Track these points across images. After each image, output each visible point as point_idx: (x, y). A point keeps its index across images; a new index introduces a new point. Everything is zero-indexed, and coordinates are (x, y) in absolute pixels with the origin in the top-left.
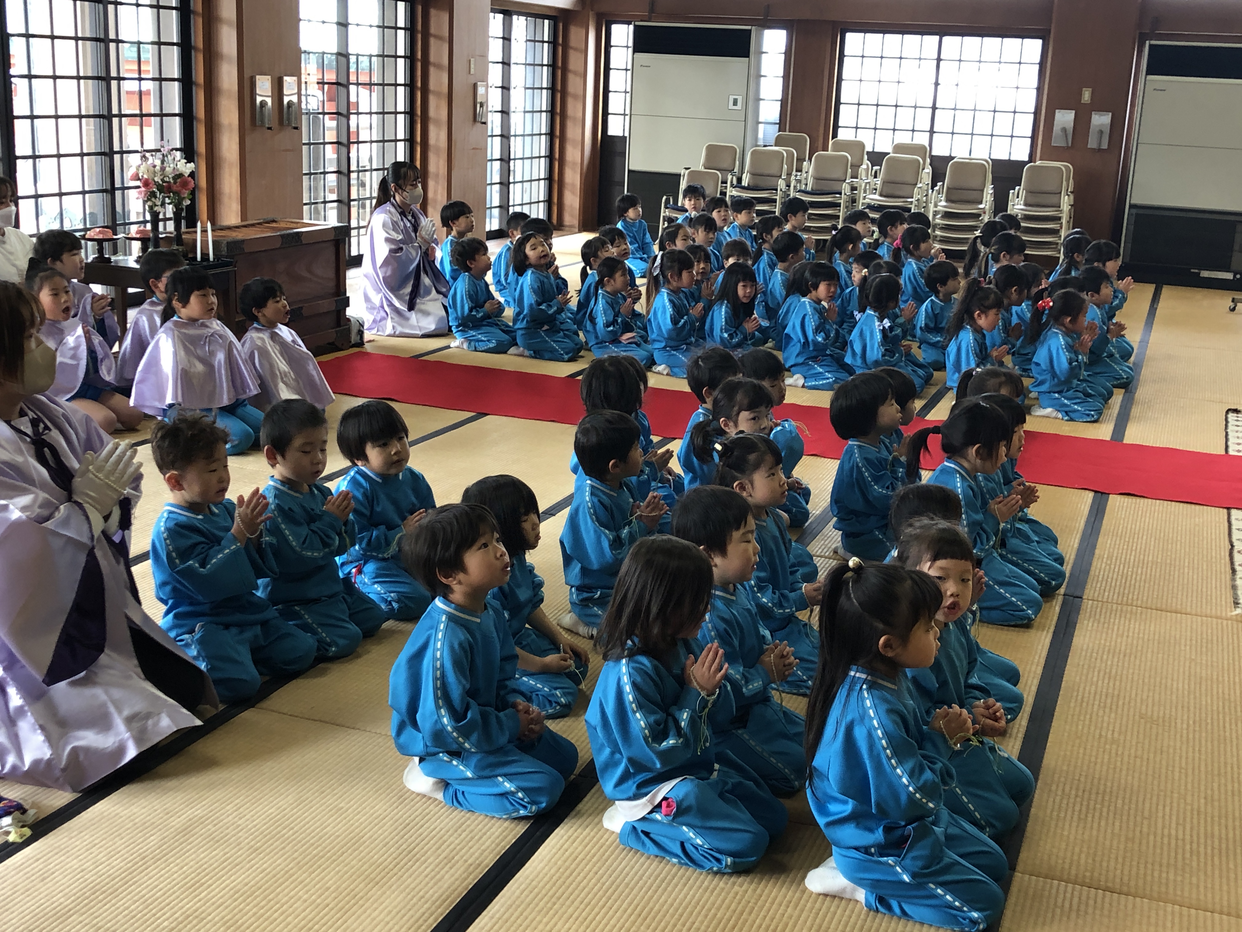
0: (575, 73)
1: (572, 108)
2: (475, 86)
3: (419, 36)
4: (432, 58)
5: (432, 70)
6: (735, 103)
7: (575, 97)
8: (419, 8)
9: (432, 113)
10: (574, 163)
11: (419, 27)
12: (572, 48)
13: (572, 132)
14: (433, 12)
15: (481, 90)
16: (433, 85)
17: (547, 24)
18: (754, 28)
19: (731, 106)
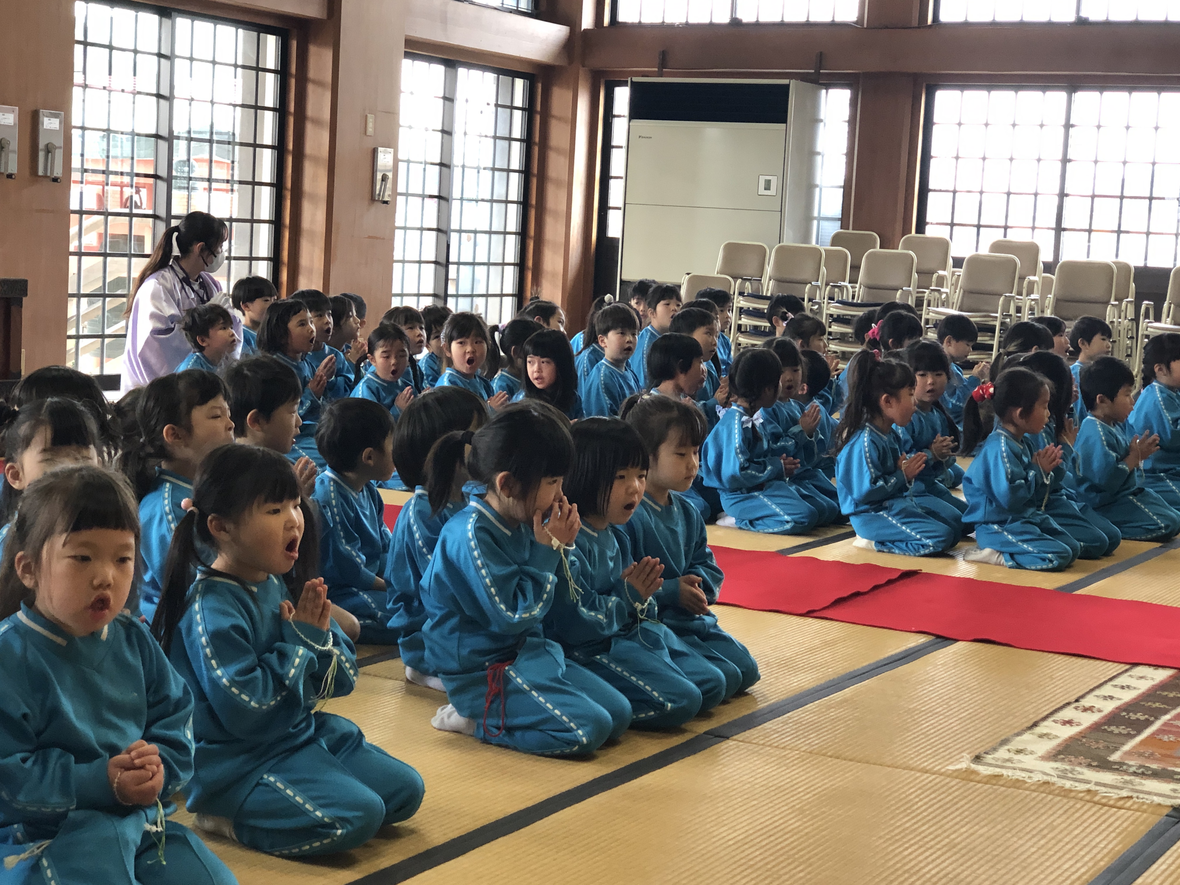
0: (558, 151)
1: (554, 198)
2: (375, 152)
3: (293, 82)
4: (310, 111)
5: (310, 130)
6: (768, 185)
7: (558, 183)
8: (294, 44)
9: (307, 185)
10: (554, 275)
11: (293, 69)
12: (553, 116)
13: (553, 231)
14: (313, 49)
15: (384, 159)
16: (309, 148)
17: (519, 83)
18: (793, 85)
19: (762, 191)
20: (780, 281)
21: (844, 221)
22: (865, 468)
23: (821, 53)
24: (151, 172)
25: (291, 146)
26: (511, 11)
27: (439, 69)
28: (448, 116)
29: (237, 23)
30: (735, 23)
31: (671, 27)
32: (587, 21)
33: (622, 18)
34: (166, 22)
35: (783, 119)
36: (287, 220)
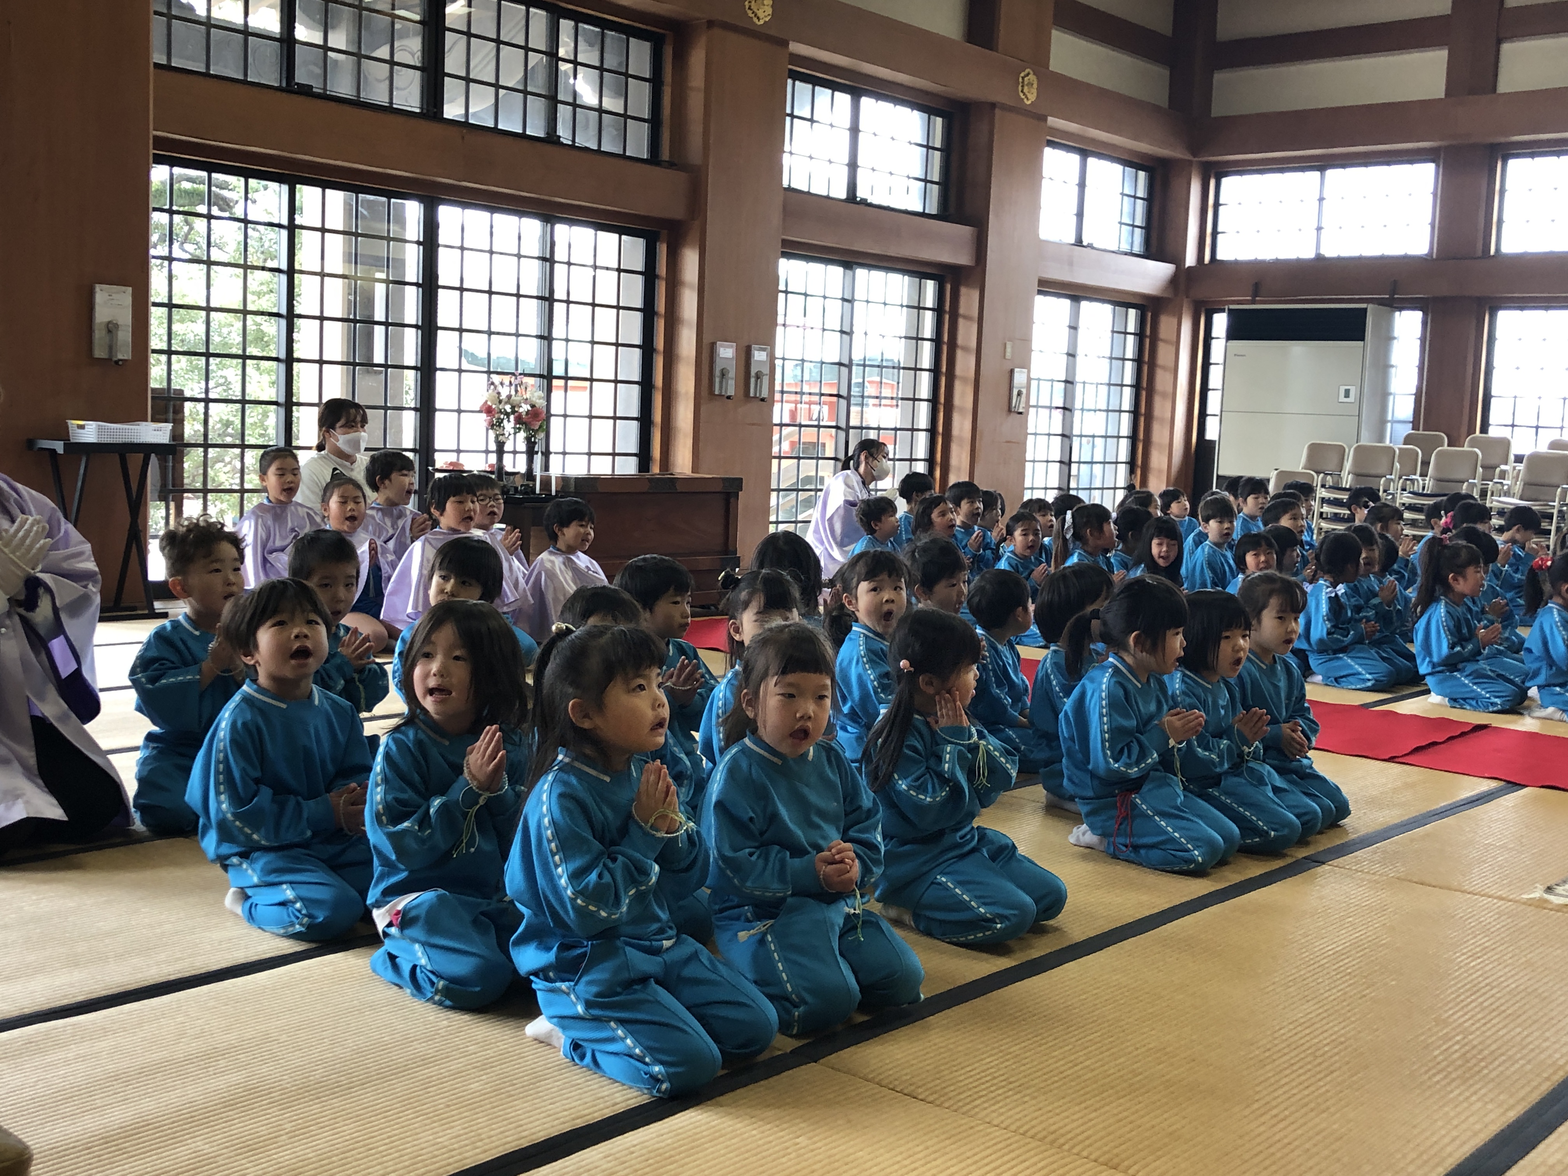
0: (1164, 368)
1: (1160, 407)
2: (1012, 372)
3: (947, 317)
4: (960, 340)
5: (959, 354)
6: (1347, 394)
7: (1164, 395)
8: (948, 287)
9: (957, 401)
10: (1160, 471)
11: (947, 307)
12: (1160, 340)
13: (1159, 434)
14: (963, 290)
15: (1020, 378)
16: (959, 370)
17: (1132, 312)
18: (1370, 307)
19: (1342, 399)
20: (1358, 475)
21: (1415, 424)
22: (1443, 635)
23: (1395, 282)
24: (835, 392)
25: (944, 369)
26: (1126, 254)
27: (1066, 303)
28: (1073, 342)
29: (904, 272)
30: (1320, 258)
31: (1262, 262)
32: (1190, 260)
33: (1220, 256)
34: (849, 273)
35: (1362, 339)
36: (940, 429)
